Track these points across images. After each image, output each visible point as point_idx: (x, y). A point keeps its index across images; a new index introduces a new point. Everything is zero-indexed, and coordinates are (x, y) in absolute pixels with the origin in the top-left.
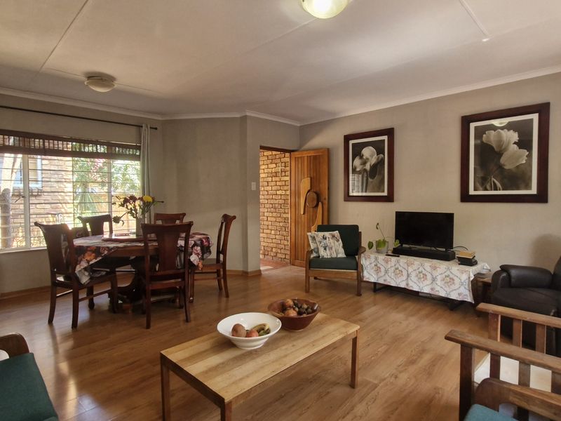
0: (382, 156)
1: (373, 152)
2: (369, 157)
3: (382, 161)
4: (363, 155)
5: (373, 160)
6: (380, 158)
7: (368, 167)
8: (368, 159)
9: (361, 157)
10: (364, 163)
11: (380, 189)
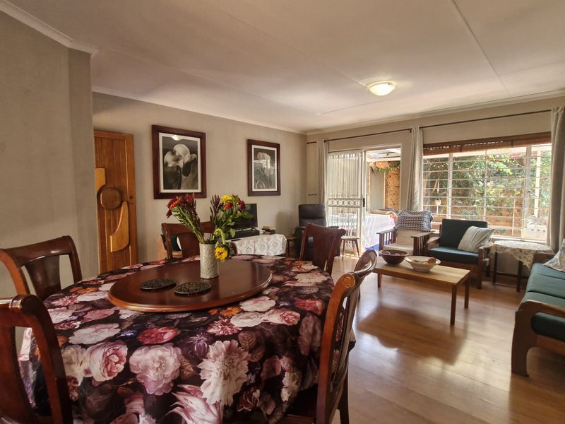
0: (194, 155)
1: (187, 151)
2: (181, 154)
3: (195, 161)
4: (175, 152)
5: (187, 158)
6: (193, 158)
7: (181, 164)
8: (181, 156)
9: (173, 153)
10: (177, 160)
11: (194, 185)
